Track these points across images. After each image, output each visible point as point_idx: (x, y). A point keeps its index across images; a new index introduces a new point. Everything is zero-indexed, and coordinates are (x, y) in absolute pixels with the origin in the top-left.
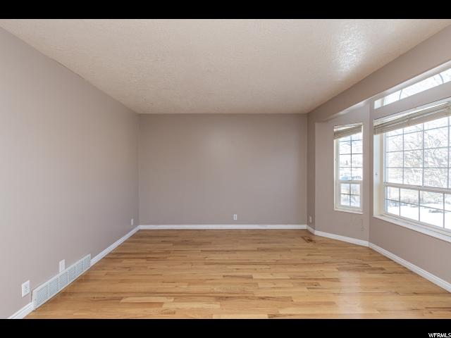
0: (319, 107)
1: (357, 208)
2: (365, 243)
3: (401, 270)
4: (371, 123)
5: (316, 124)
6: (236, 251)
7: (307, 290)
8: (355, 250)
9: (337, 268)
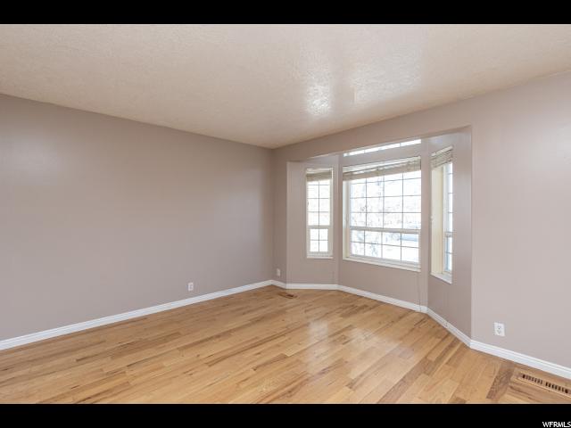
0: (296, 144)
1: (325, 253)
2: (335, 287)
3: (375, 303)
4: (340, 170)
5: (288, 164)
6: (230, 331)
7: (344, 346)
8: (332, 296)
9: (342, 316)
